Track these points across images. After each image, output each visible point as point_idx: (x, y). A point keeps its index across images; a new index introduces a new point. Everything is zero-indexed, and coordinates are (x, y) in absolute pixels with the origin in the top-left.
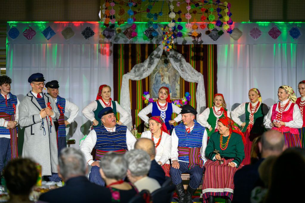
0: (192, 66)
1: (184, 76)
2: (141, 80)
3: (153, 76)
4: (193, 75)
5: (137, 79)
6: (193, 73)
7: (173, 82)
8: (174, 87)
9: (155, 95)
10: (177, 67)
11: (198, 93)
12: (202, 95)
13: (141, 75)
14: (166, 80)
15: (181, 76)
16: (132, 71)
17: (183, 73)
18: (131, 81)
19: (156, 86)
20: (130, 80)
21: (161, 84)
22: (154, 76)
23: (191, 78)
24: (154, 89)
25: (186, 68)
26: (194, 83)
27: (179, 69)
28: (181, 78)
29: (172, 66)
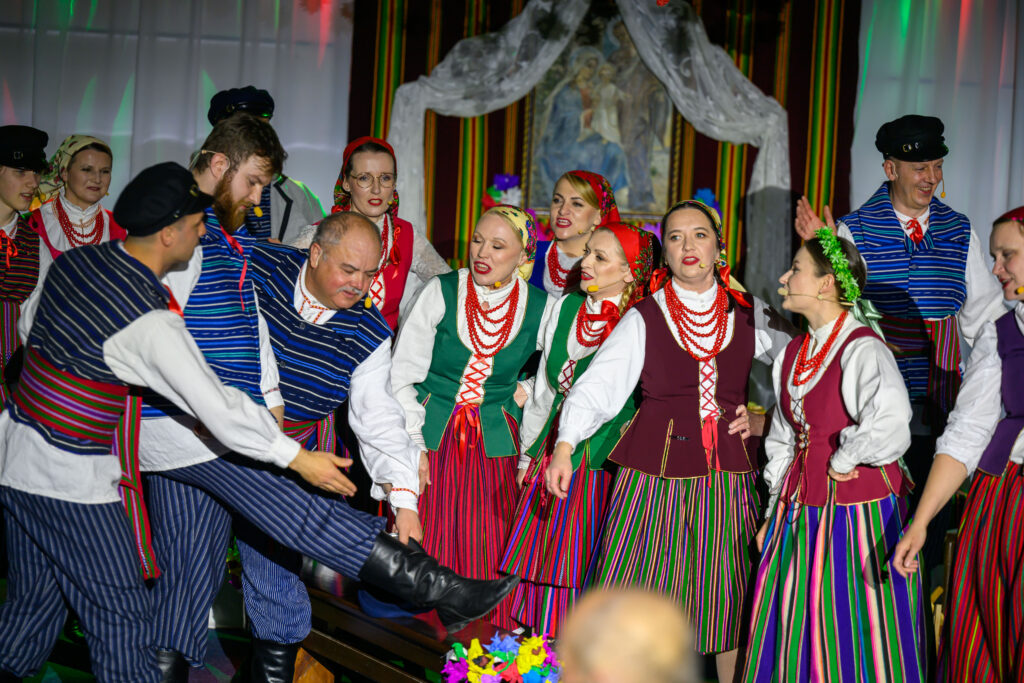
0: (738, 65)
1: (693, 111)
2: (483, 117)
3: (543, 100)
4: (739, 108)
5: (466, 109)
6: (739, 98)
7: (638, 137)
8: (641, 161)
9: (545, 194)
10: (662, 62)
14: (607, 126)
15: (680, 109)
16: (442, 70)
17: (693, 93)
18: (432, 119)
19: (553, 150)
20: (428, 112)
21: (579, 140)
22: (549, 101)
23: (728, 119)
24: (545, 163)
25: (706, 70)
26: (742, 146)
27: (674, 74)
28: (679, 118)
29: (638, 59)
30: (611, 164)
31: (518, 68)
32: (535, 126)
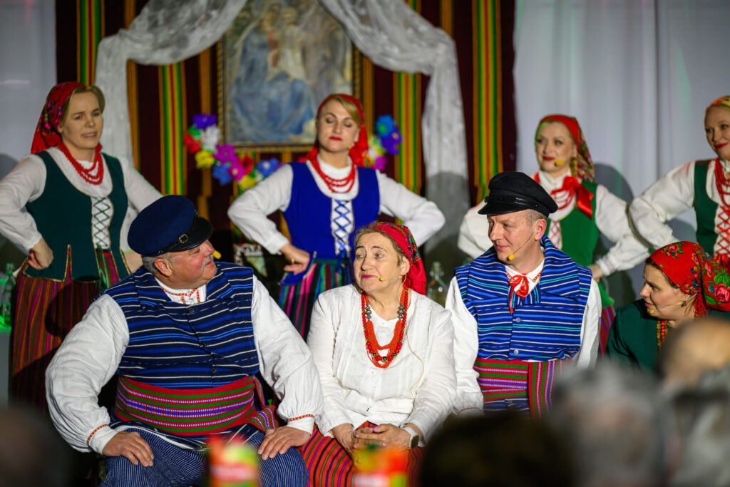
0: (407, 1)
1: (370, 46)
2: (179, 64)
3: (232, 45)
4: (411, 41)
5: (162, 57)
6: (410, 31)
7: (321, 73)
9: (241, 130)
10: (339, 3)
11: (434, 122)
12: (450, 127)
13: (182, 41)
14: (292, 64)
15: (358, 44)
16: (141, 23)
17: (368, 29)
18: (133, 68)
19: (245, 89)
20: (130, 62)
21: (269, 78)
22: (239, 45)
23: (402, 50)
24: (239, 102)
25: (378, 8)
26: (415, 75)
27: (351, 13)
28: (357, 53)
30: (297, 100)
31: (208, 17)
32: (228, 69)
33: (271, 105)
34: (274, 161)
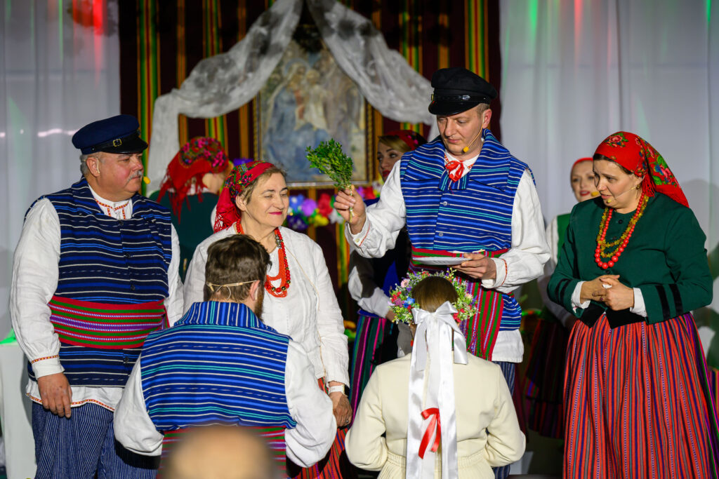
0: (411, 63)
1: (379, 101)
2: (222, 117)
3: (266, 101)
4: (414, 96)
5: (208, 112)
6: (414, 89)
7: (340, 124)
8: (344, 141)
10: (354, 66)
13: (222, 97)
14: (315, 116)
15: (371, 101)
16: (188, 84)
17: (378, 87)
18: (184, 122)
19: (276, 138)
20: (180, 116)
21: (296, 128)
22: (271, 101)
23: (407, 105)
24: (271, 148)
25: (387, 69)
26: (418, 125)
27: (363, 74)
28: (369, 107)
29: (335, 65)
32: (262, 121)
33: (298, 150)
34: (301, 197)
